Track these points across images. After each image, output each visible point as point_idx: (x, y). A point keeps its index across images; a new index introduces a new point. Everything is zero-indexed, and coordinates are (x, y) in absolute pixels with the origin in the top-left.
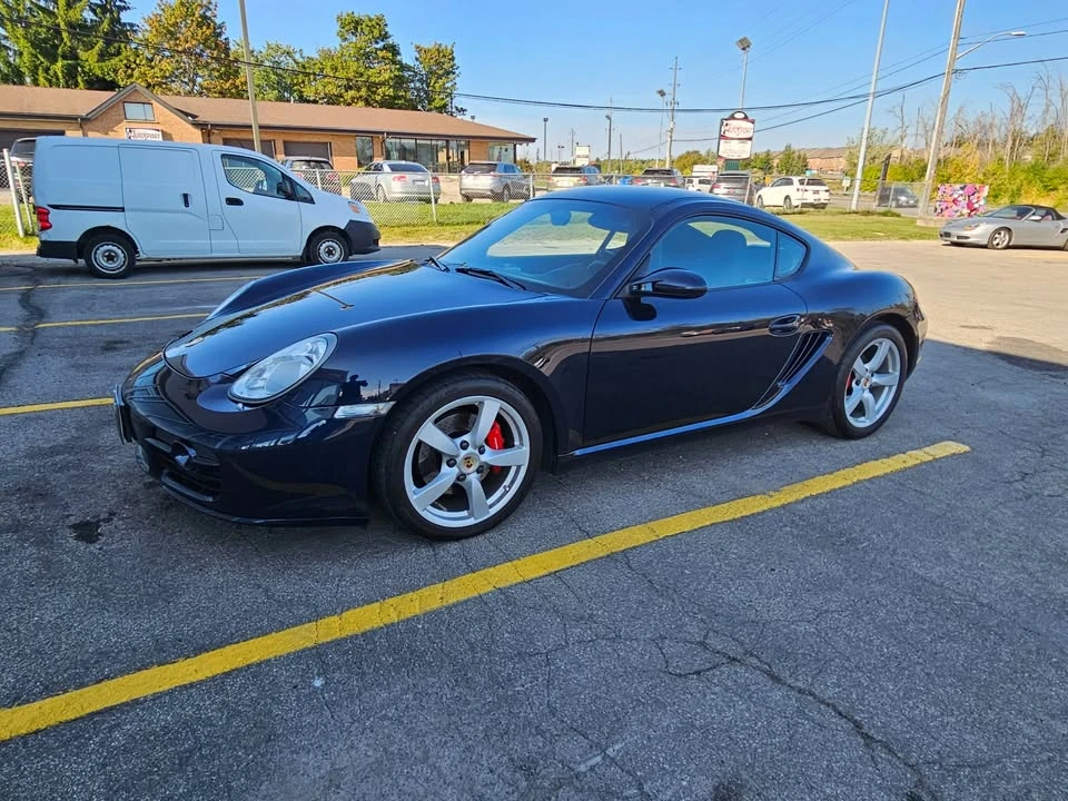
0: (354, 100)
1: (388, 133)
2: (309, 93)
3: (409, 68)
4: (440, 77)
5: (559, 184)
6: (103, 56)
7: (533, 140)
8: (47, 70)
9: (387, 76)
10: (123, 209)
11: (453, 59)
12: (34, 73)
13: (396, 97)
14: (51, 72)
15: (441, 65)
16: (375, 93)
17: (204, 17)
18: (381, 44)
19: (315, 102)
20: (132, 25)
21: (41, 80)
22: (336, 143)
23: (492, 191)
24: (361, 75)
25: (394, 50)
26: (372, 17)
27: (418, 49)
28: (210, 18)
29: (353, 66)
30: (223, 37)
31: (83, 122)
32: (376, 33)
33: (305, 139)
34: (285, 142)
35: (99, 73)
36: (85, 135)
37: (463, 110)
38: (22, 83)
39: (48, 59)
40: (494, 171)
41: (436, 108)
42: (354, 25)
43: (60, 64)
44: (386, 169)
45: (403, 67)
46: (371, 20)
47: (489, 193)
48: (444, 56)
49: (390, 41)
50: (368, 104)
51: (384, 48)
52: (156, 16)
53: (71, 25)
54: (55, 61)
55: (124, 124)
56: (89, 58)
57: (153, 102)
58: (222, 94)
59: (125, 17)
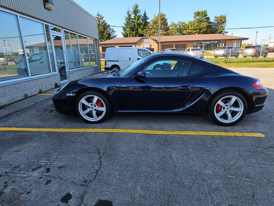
0: (195, 33)
1: (202, 41)
2: (184, 32)
3: (212, 23)
4: (221, 24)
5: (246, 52)
6: (142, 30)
7: (248, 39)
8: (132, 34)
9: (205, 26)
10: (118, 61)
11: (225, 18)
12: (130, 35)
13: (207, 31)
14: (133, 34)
15: (222, 20)
16: (201, 30)
17: (163, 18)
18: (205, 17)
19: (186, 34)
20: (149, 22)
21: (131, 36)
22: (188, 44)
23: (223, 55)
24: (198, 26)
25: (208, 19)
26: (203, 11)
27: (215, 17)
28: (164, 18)
29: (196, 24)
30: (167, 22)
31: (135, 44)
32: (204, 15)
33: (181, 44)
34: (176, 45)
35: (141, 33)
36: (135, 47)
37: (227, 32)
38: (128, 37)
39: (132, 31)
40: (225, 49)
41: (218, 32)
42: (198, 14)
43: (134, 32)
44: (191, 50)
45: (210, 23)
46: (203, 12)
47: (222, 55)
48: (223, 18)
49: (207, 16)
50: (199, 33)
51: (206, 18)
52: (153, 19)
53: (137, 24)
54: (133, 32)
55: (143, 44)
56: (140, 30)
57: (149, 38)
58: (165, 35)
59: (148, 21)
